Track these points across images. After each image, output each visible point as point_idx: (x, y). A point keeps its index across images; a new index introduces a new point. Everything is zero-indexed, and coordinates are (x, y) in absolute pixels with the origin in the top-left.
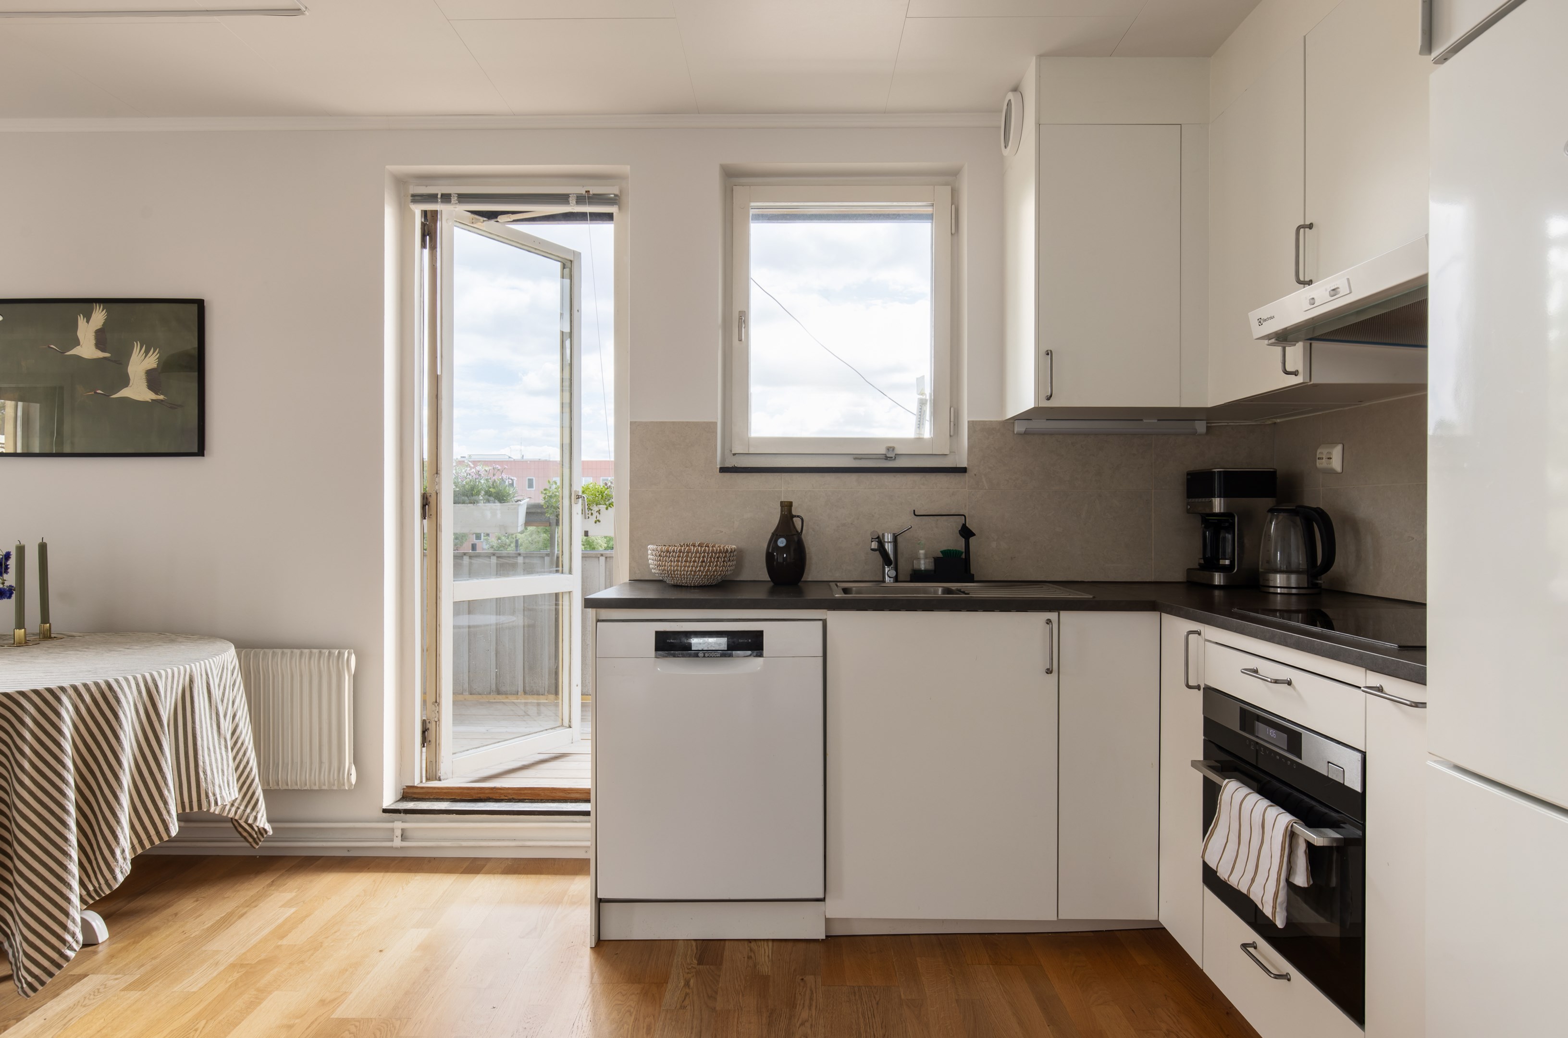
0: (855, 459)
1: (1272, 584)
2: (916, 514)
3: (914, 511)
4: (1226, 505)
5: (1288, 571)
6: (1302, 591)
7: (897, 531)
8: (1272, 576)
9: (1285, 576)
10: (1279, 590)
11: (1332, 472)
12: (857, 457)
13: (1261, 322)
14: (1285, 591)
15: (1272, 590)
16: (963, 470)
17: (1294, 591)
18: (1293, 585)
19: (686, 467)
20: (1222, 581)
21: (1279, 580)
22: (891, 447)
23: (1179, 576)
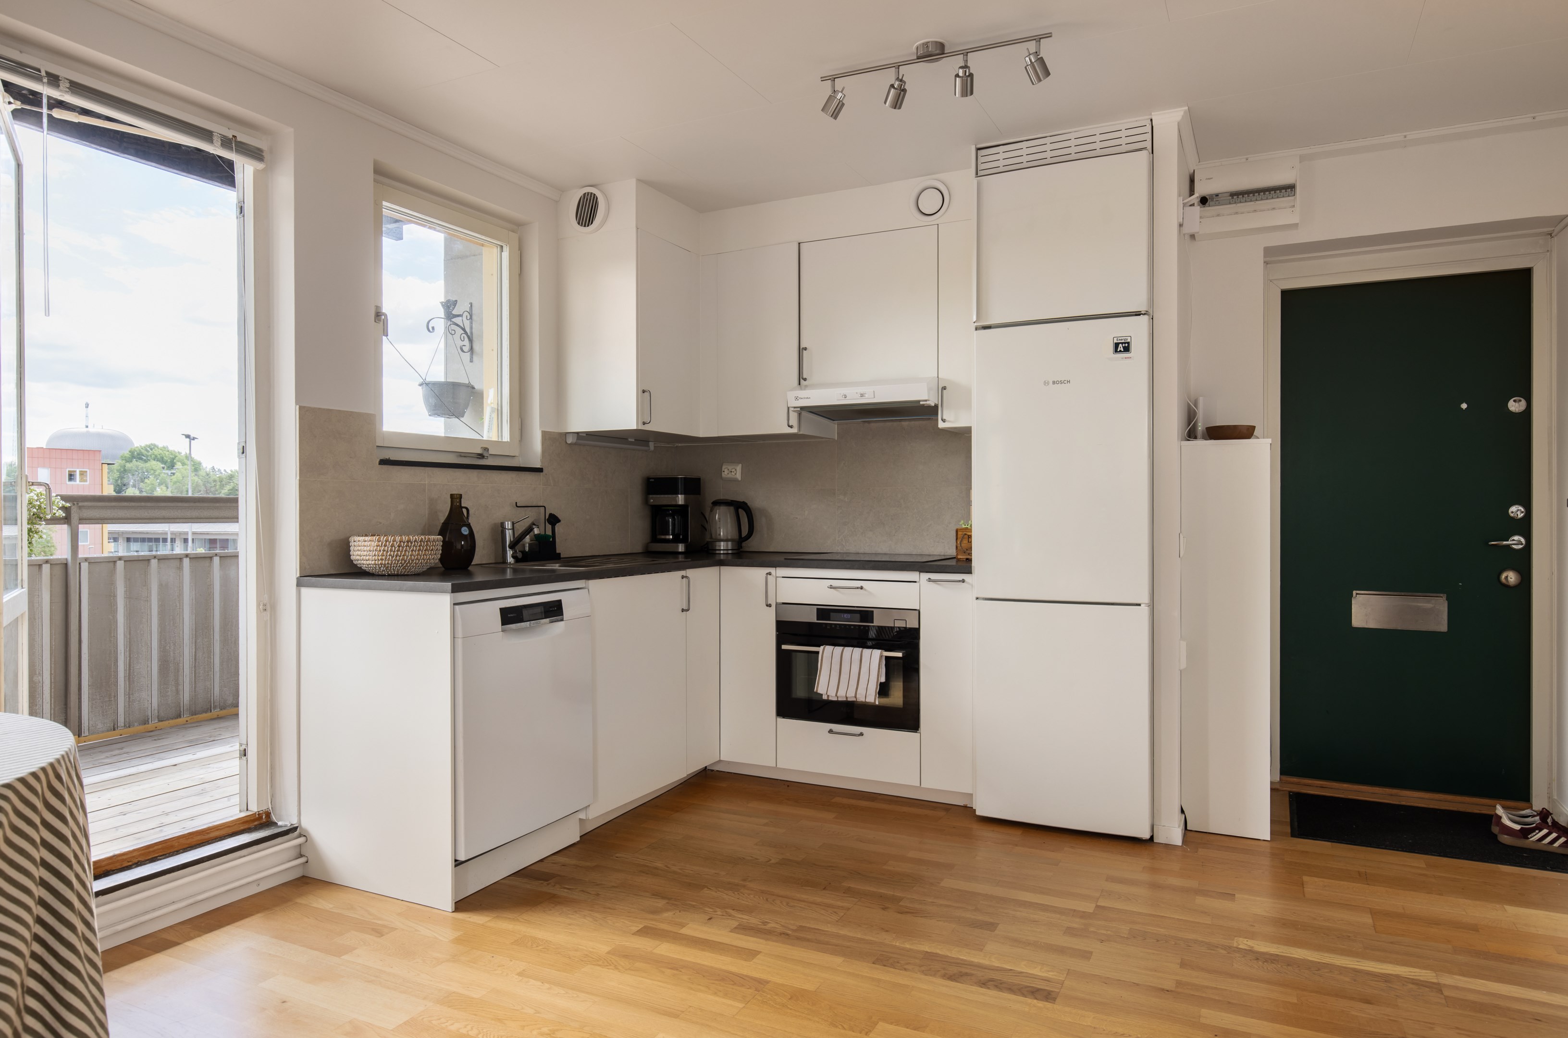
0: (461, 456)
1: (717, 548)
2: (518, 505)
3: (516, 503)
4: (686, 500)
5: (726, 540)
6: (734, 552)
7: (515, 520)
8: (717, 543)
9: (725, 543)
10: (722, 552)
11: (736, 480)
12: (461, 455)
13: (797, 398)
14: (725, 552)
15: (717, 552)
16: (540, 470)
17: (730, 552)
18: (730, 548)
19: (351, 458)
20: (683, 548)
21: (722, 545)
22: (486, 448)
23: (639, 548)
